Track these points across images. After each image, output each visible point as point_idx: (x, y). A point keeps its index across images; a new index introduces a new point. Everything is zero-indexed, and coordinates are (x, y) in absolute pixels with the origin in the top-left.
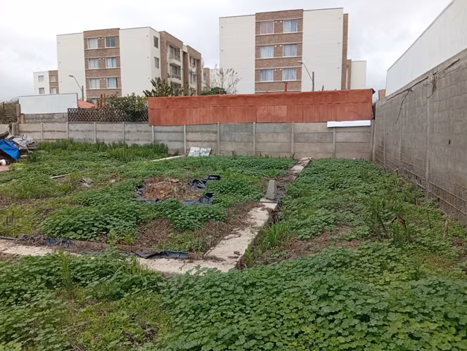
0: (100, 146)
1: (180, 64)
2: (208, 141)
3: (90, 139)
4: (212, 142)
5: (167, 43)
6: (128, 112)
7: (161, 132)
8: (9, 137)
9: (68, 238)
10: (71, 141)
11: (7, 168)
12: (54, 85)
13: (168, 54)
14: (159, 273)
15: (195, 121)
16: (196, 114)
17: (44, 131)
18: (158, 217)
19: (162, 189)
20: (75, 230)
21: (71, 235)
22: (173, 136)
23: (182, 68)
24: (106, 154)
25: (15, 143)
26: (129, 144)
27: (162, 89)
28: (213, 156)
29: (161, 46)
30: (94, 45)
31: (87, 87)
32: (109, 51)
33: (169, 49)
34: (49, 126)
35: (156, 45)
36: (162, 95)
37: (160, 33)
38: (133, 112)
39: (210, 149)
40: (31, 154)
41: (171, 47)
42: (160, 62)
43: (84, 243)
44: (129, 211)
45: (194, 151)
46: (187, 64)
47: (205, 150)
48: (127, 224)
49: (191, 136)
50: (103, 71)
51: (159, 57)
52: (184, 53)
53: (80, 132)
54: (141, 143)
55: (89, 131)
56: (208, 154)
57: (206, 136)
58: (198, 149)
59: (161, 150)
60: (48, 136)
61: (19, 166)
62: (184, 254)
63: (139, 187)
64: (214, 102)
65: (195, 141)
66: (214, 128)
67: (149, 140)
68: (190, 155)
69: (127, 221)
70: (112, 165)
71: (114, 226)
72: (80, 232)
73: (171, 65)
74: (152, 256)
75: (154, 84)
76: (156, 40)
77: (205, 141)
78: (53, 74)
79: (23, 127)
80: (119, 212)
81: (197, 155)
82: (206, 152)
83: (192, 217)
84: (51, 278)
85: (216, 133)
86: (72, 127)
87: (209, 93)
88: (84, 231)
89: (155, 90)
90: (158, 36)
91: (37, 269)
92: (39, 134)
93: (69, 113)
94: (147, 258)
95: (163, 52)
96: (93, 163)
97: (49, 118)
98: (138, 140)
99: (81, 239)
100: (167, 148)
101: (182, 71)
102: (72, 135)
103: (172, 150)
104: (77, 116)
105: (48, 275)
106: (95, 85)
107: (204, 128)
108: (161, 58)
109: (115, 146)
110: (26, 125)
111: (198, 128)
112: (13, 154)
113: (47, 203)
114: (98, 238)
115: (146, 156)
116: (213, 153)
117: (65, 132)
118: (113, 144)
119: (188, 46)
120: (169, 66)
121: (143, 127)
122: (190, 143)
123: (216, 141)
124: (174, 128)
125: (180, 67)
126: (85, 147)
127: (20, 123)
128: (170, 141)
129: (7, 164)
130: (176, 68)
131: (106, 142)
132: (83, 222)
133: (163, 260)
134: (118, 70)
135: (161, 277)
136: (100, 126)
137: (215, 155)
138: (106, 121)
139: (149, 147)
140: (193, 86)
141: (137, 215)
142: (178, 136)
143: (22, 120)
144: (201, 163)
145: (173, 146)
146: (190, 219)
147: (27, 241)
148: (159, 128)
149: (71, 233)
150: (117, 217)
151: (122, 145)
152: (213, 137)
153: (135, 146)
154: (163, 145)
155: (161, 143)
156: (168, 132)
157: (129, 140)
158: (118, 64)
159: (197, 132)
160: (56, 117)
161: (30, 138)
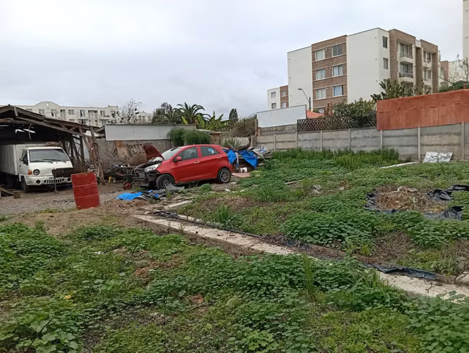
0: (326, 154)
1: (412, 61)
2: (449, 145)
3: (316, 148)
4: (454, 145)
5: (398, 41)
6: (354, 118)
7: (390, 137)
8: (250, 148)
9: (306, 242)
10: (300, 150)
11: (248, 175)
12: (285, 100)
13: (399, 52)
14: (402, 291)
15: (431, 122)
16: (433, 115)
17: (276, 142)
18: (396, 230)
19: (397, 199)
20: (312, 235)
21: (308, 238)
22: (405, 141)
23: (414, 65)
24: (332, 161)
25: (255, 153)
26: (355, 151)
27: (393, 90)
28: (454, 162)
29: (391, 45)
30: (321, 56)
31: (314, 97)
32: (335, 60)
33: (399, 47)
34: (281, 137)
35: (385, 45)
36: (393, 97)
37: (389, 31)
38: (360, 118)
39: (451, 154)
40: (266, 162)
41: (402, 44)
42: (390, 63)
43: (320, 248)
44: (364, 221)
45: (430, 156)
46: (421, 60)
47: (445, 155)
48: (362, 234)
49: (426, 139)
50: (330, 80)
51: (388, 57)
52: (418, 49)
53: (308, 141)
54: (368, 150)
55: (316, 140)
56: (448, 160)
57: (446, 140)
58: (435, 154)
59: (391, 156)
60: (280, 146)
61: (257, 173)
62: (431, 274)
63: (371, 196)
64: (458, 98)
65: (432, 145)
66: (457, 129)
67: (377, 146)
68: (425, 161)
69: (362, 230)
70: (340, 172)
71: (349, 234)
72: (317, 237)
73: (402, 63)
74: (393, 271)
75: (383, 86)
76: (385, 40)
77: (445, 145)
78: (284, 89)
79: (260, 139)
80: (353, 221)
81: (435, 161)
82: (446, 158)
83: (437, 233)
84: (294, 278)
85: (459, 134)
86: (301, 137)
87: (450, 89)
88: (320, 236)
89: (385, 92)
90: (387, 36)
91: (282, 267)
92: (272, 145)
93: (298, 124)
94: (387, 273)
95: (393, 52)
96: (321, 171)
97: (281, 130)
98: (365, 146)
99: (317, 244)
100: (398, 154)
101: (414, 69)
102: (300, 145)
103: (403, 156)
104: (306, 126)
105: (291, 275)
106: (322, 95)
107: (445, 129)
108: (391, 58)
109: (340, 154)
110: (262, 137)
111: (435, 130)
112: (253, 163)
113: (285, 207)
114: (333, 245)
115: (374, 163)
116: (456, 158)
117: (294, 142)
118: (339, 151)
119: (421, 41)
120: (399, 65)
121: (370, 132)
122: (426, 148)
123: (459, 145)
124: (406, 131)
125: (412, 64)
126: (312, 155)
127: (257, 136)
128: (401, 146)
129: (248, 171)
130: (407, 66)
131: (333, 150)
132: (319, 227)
133: (405, 278)
134: (344, 78)
135: (405, 296)
136: (327, 134)
137: (458, 161)
138: (333, 129)
139: (377, 153)
140: (428, 83)
141: (372, 226)
142: (411, 140)
143: (259, 133)
144: (441, 170)
145: (404, 152)
146: (435, 235)
147: (270, 240)
148: (388, 133)
149: (308, 237)
150: (352, 226)
151: (348, 152)
152: (455, 139)
153: (361, 153)
154: (392, 151)
155: (390, 148)
156: (399, 136)
157: (354, 147)
158: (345, 72)
159: (435, 134)
160: (286, 129)
161: (266, 149)
